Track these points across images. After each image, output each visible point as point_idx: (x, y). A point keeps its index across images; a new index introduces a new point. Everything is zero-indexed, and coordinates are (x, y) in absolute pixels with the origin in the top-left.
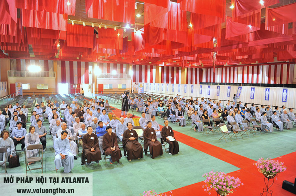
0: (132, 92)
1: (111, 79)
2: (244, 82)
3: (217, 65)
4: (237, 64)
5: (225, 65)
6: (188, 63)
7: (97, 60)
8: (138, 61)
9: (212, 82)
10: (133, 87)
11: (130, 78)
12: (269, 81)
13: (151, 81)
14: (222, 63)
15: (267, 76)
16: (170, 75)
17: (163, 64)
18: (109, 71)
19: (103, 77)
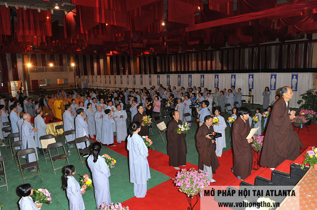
0: (76, 88)
1: (47, 74)
2: (198, 69)
3: (170, 52)
4: (191, 51)
5: (179, 52)
6: (139, 51)
7: (26, 51)
8: (80, 50)
9: (167, 71)
10: (77, 81)
11: (72, 71)
12: (222, 67)
13: (99, 73)
14: (175, 50)
15: (220, 62)
16: (121, 65)
17: (111, 53)
18: (45, 64)
19: (37, 71)
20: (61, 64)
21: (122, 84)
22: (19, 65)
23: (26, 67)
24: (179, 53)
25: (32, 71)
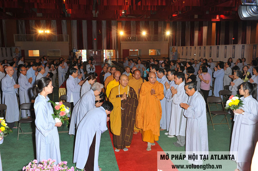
8: (176, 15)
16: (231, 35)
17: (218, 18)
18: (138, 31)
19: (130, 40)
20: (156, 32)
21: (218, 57)
22: (114, 32)
23: (118, 34)
25: (125, 40)
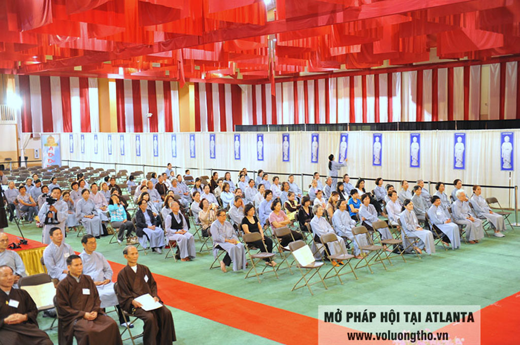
0: (19, 165)
3: (280, 73)
4: (335, 70)
5: (302, 74)
6: (198, 68)
9: (269, 122)
11: (12, 119)
12: (419, 113)
13: (86, 126)
14: (293, 67)
15: (413, 100)
16: (145, 106)
17: (121, 72)
24: (303, 77)
